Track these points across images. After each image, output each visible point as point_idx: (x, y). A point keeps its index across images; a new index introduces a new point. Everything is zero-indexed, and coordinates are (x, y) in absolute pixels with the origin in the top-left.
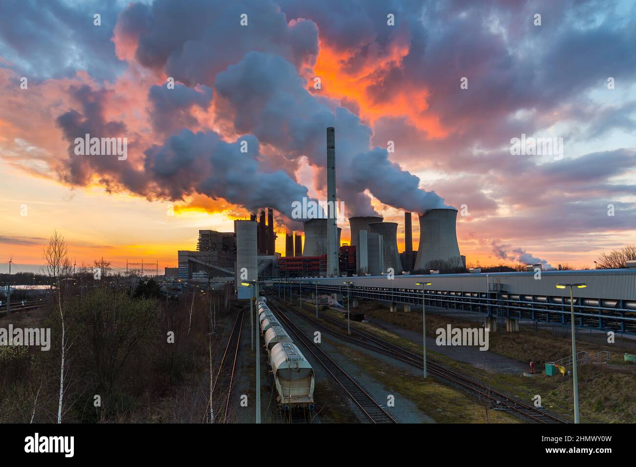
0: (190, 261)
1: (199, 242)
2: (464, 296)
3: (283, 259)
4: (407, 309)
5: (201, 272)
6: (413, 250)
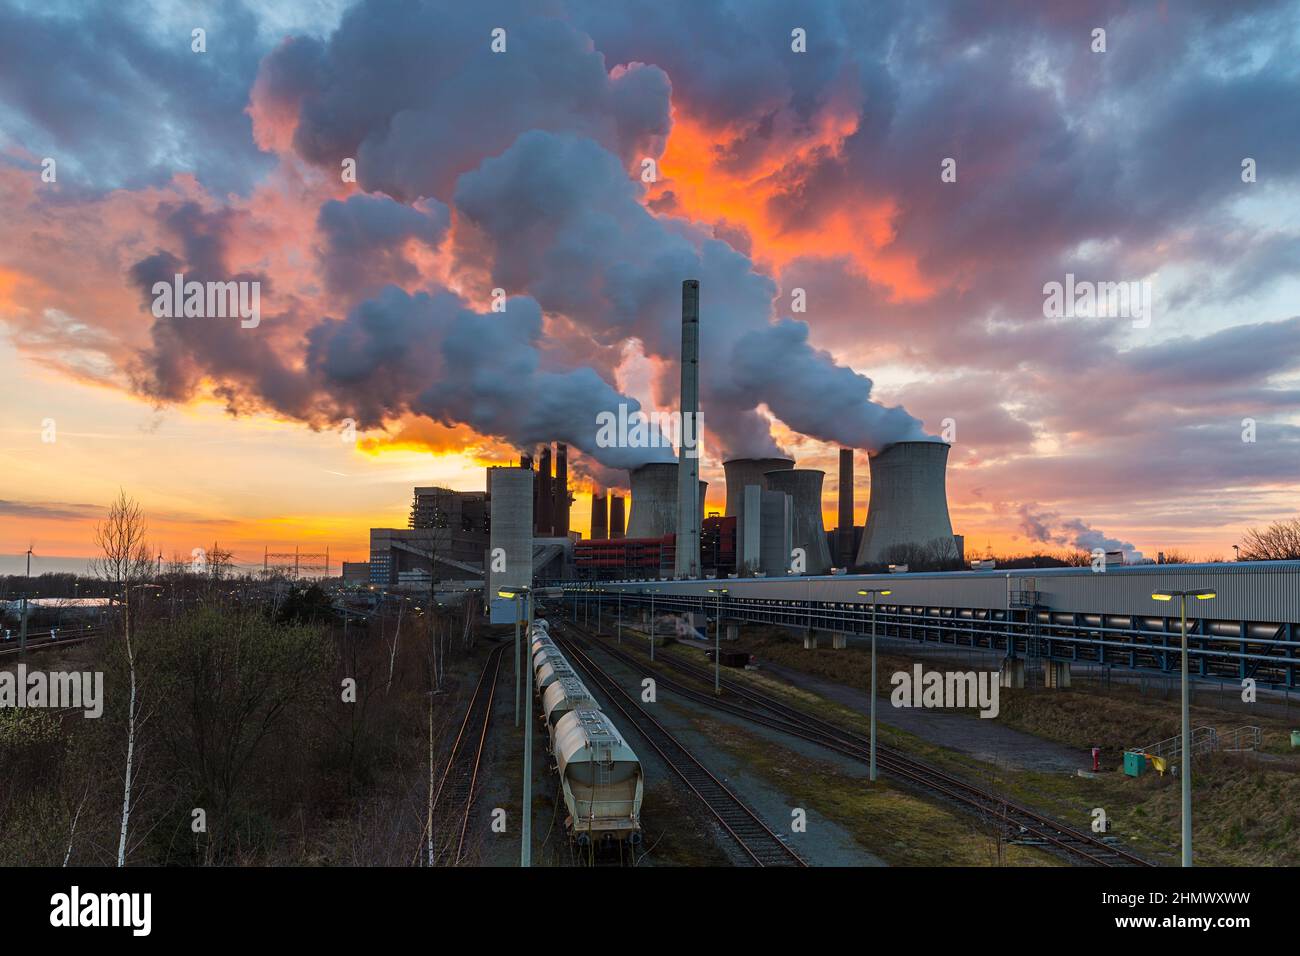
0: (393, 548)
1: (413, 510)
2: (959, 616)
3: (586, 543)
4: (838, 643)
5: (416, 572)
6: (855, 524)
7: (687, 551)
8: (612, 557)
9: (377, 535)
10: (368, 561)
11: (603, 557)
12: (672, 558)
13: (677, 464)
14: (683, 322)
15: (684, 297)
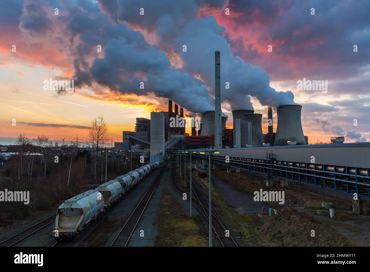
0: (130, 138)
1: (136, 125)
3: (190, 137)
5: (137, 146)
6: (273, 132)
7: (218, 140)
8: (196, 142)
9: (125, 133)
10: (122, 142)
11: (193, 142)
12: (214, 142)
13: (214, 111)
14: (215, 65)
15: (216, 57)
